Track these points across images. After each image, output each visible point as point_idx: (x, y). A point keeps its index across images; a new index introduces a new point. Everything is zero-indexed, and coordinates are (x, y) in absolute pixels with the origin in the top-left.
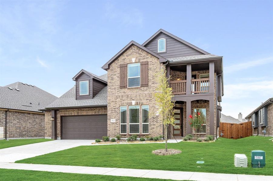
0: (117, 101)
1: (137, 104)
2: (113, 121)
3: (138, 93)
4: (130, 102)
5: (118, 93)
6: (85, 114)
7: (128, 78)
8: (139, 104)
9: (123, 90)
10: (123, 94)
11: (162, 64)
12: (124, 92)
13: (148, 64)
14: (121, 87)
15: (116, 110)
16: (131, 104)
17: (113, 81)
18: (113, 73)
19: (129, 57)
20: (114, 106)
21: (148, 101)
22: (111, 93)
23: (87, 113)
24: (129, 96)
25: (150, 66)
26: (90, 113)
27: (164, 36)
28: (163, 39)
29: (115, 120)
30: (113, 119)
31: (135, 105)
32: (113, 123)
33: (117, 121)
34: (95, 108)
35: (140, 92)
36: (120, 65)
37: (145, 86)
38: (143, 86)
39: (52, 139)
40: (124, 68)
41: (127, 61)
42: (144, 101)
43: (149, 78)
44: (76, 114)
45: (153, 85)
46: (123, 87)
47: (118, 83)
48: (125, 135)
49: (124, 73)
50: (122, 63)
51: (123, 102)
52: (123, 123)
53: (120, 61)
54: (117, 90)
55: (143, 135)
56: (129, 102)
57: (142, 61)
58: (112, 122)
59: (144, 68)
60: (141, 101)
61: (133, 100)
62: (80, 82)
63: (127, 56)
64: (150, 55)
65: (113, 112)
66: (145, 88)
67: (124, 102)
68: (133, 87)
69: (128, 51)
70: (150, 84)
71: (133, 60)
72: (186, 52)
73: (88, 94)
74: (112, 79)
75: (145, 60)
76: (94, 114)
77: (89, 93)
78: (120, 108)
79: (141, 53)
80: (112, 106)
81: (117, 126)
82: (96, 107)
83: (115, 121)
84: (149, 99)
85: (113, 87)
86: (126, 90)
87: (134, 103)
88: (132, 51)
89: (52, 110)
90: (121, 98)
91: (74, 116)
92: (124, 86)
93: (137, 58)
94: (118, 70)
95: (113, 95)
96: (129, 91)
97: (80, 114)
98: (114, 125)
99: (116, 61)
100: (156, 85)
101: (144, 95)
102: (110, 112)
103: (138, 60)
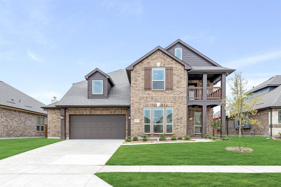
0: (141, 101)
1: (162, 106)
2: (137, 121)
3: (163, 95)
4: (155, 103)
5: (143, 94)
6: (99, 113)
7: (152, 80)
8: (163, 106)
9: (148, 92)
10: (147, 95)
11: (186, 71)
12: (149, 94)
13: (173, 69)
14: (146, 89)
15: (140, 110)
16: (155, 106)
17: (138, 83)
18: (137, 75)
19: (154, 61)
20: (138, 106)
21: (172, 103)
22: (134, 94)
23: (101, 113)
24: (154, 98)
25: (174, 72)
26: (105, 112)
27: (181, 46)
28: (179, 49)
29: (139, 120)
30: (137, 119)
31: (160, 106)
32: (137, 123)
33: (141, 122)
34: (110, 107)
35: (165, 95)
36: (145, 68)
37: (170, 89)
38: (168, 89)
39: (61, 138)
40: (149, 71)
41: (152, 64)
42: (168, 103)
43: (174, 82)
44: (88, 113)
45: (177, 89)
46: (147, 88)
47: (142, 85)
48: (150, 135)
49: (149, 75)
50: (147, 66)
51: (147, 103)
52: (146, 123)
53: (145, 64)
54: (141, 92)
55: (168, 135)
56: (153, 103)
57: (167, 66)
58: (135, 122)
59: (169, 72)
60: (166, 103)
61: (158, 102)
62: (93, 81)
63: (152, 60)
64: (174, 61)
65: (137, 112)
66: (170, 91)
67: (149, 103)
68: (159, 90)
69: (153, 55)
70: (174, 88)
71: (158, 64)
72: (200, 63)
73: (102, 93)
74: (136, 81)
75: (170, 66)
76: (109, 113)
77: (104, 92)
78: (144, 109)
79: (166, 59)
80: (136, 107)
81: (141, 125)
82: (112, 107)
83: (139, 122)
84: (174, 101)
85: (137, 89)
86: (150, 92)
87: (158, 104)
88: (157, 55)
89: (62, 108)
90: (145, 99)
91: (86, 115)
92: (149, 88)
93: (161, 63)
94: (143, 73)
95: (137, 96)
96: (153, 93)
97: (93, 113)
98: (137, 125)
99: (140, 64)
100: (180, 89)
101: (169, 97)
102: (134, 112)
103: (163, 65)
